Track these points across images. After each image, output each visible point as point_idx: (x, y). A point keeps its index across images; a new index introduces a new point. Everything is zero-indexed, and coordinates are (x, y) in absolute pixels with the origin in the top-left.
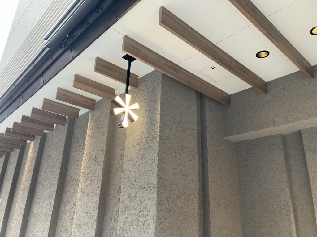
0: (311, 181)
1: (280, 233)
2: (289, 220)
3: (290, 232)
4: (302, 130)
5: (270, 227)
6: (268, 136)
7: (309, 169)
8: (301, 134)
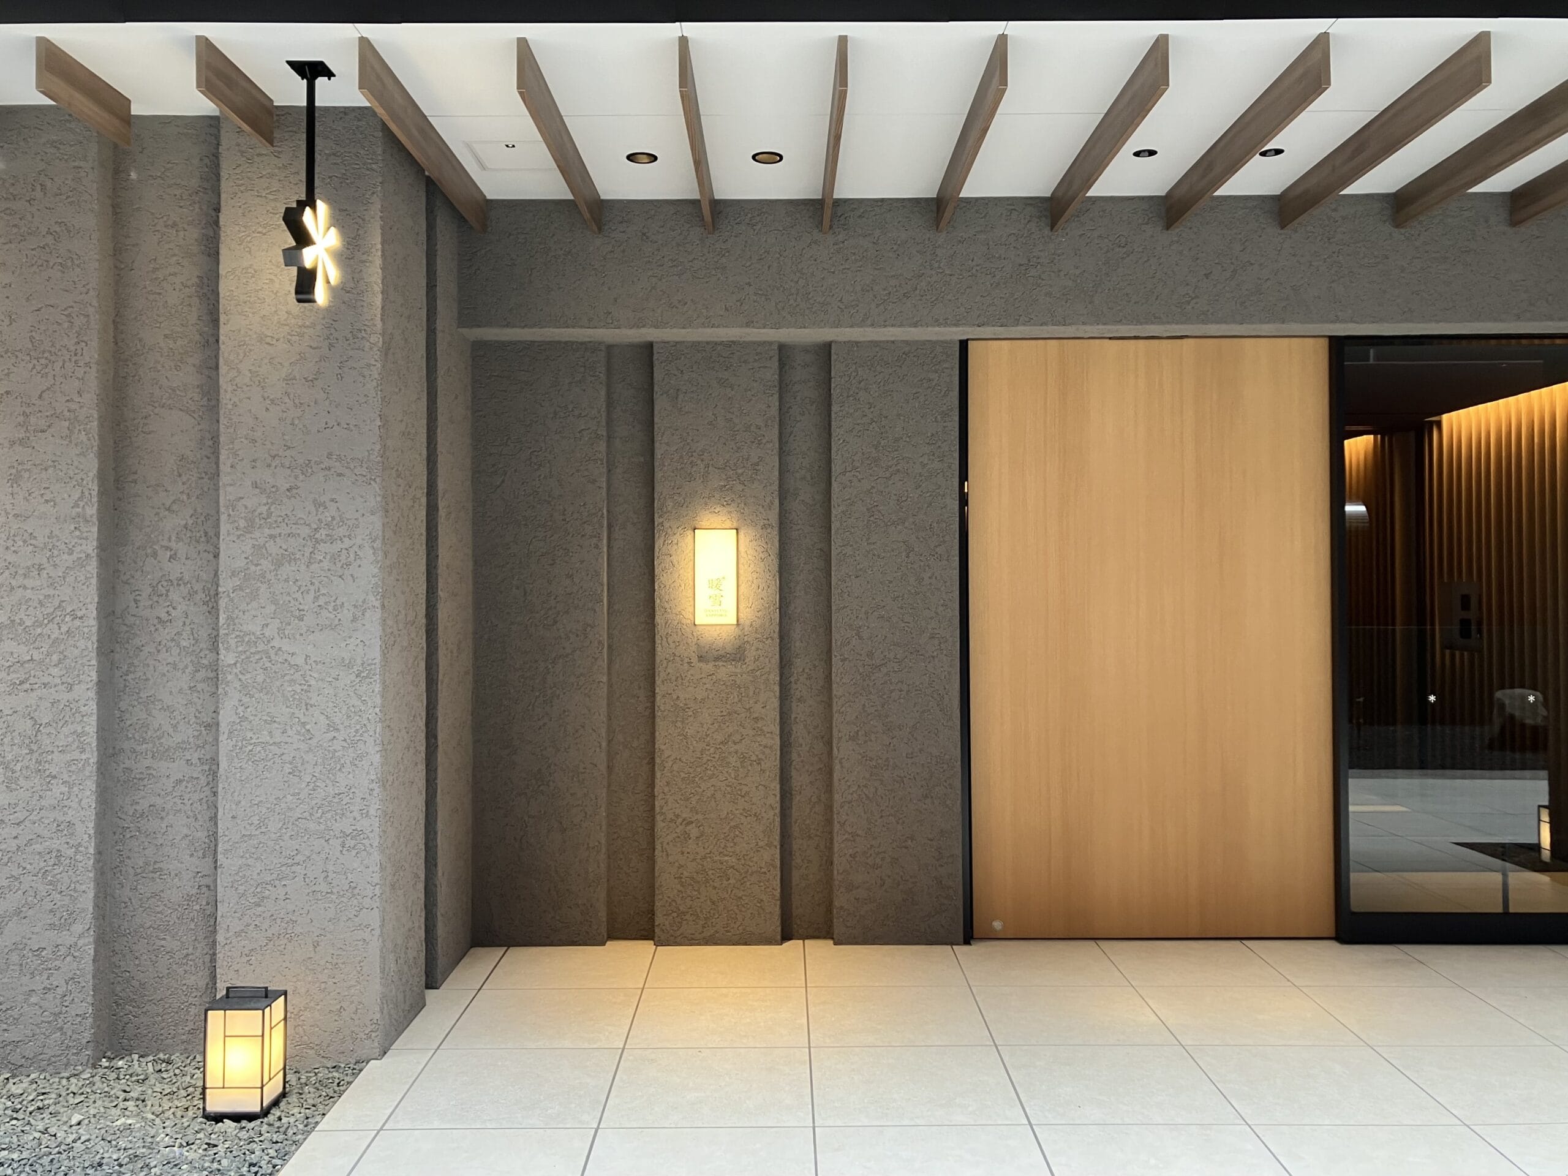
0: (656, 464)
1: (572, 575)
2: (597, 547)
3: (595, 571)
4: (657, 342)
5: (551, 562)
6: (573, 343)
7: (657, 438)
8: (652, 354)
